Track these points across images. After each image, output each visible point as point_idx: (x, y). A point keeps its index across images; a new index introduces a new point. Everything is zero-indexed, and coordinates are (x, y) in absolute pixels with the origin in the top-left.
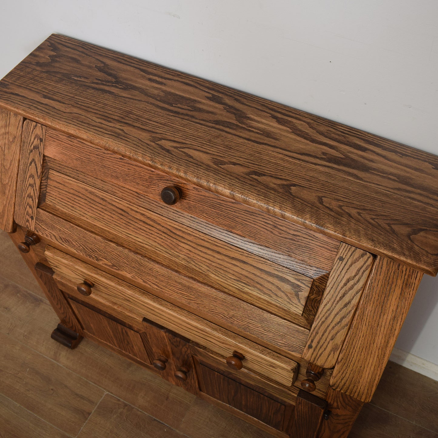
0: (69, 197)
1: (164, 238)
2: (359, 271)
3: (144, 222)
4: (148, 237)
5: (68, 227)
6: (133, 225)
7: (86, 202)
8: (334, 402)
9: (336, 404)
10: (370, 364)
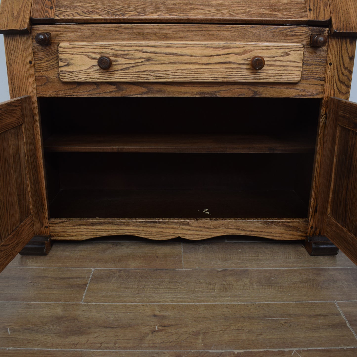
8: (331, 90)
9: (332, 93)
10: (351, 6)
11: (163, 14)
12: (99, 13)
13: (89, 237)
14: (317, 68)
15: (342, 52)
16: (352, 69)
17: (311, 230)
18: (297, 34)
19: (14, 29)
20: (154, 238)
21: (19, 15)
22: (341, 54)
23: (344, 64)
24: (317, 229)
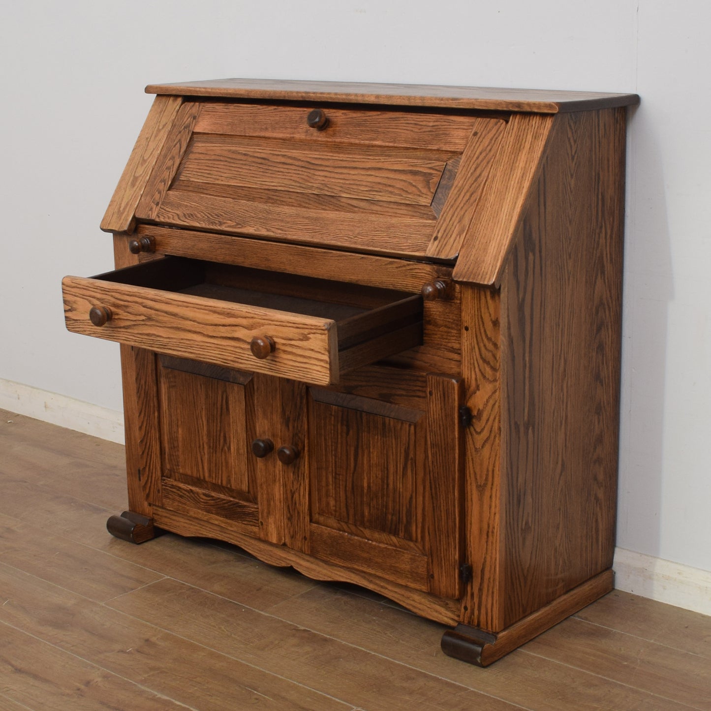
0: (207, 164)
1: (301, 173)
2: (491, 140)
3: (284, 163)
4: (284, 177)
5: (197, 199)
6: (271, 170)
7: (225, 163)
8: (471, 372)
9: (473, 376)
11: (260, 228)
12: (199, 218)
14: (449, 333)
15: (481, 312)
17: (465, 613)
18: (420, 274)
21: (125, 209)
22: (479, 314)
23: (485, 331)
24: (474, 615)
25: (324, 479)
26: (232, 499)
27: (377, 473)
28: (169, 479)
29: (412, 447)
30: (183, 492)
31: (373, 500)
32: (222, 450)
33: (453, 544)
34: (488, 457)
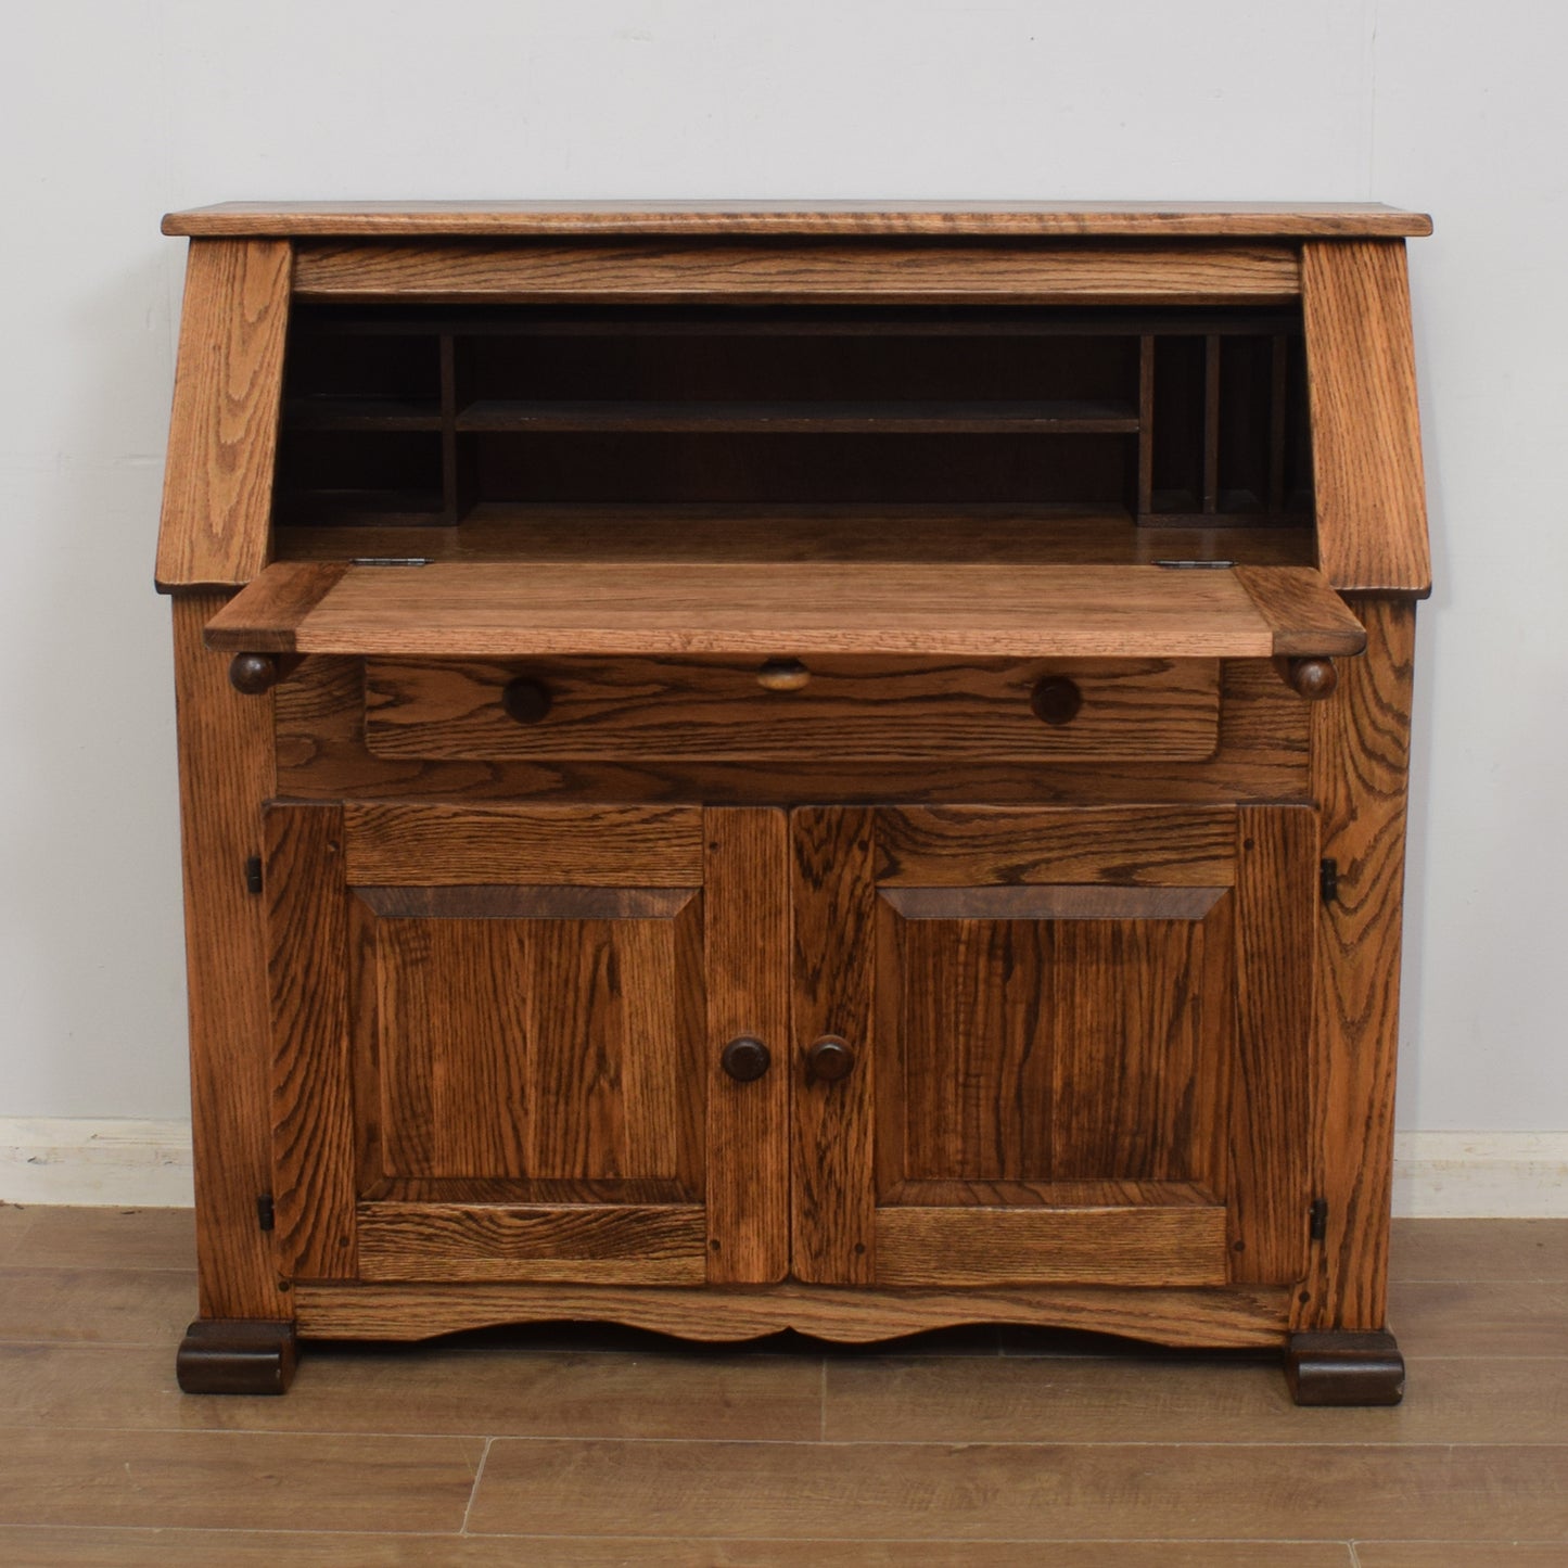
8: (1335, 784)
9: (1342, 792)
10: (1391, 489)
13: (444, 1327)
14: (1278, 708)
16: (1409, 708)
17: (1301, 1308)
19: (214, 581)
20: (695, 1331)
21: (229, 529)
23: (1375, 692)
24: (1325, 1306)
25: (930, 1095)
26: (611, 1207)
27: (1094, 1048)
28: (383, 1203)
29: (1195, 972)
30: (439, 1223)
31: (1077, 1114)
32: (590, 1090)
33: (1298, 1162)
34: (1374, 957)
